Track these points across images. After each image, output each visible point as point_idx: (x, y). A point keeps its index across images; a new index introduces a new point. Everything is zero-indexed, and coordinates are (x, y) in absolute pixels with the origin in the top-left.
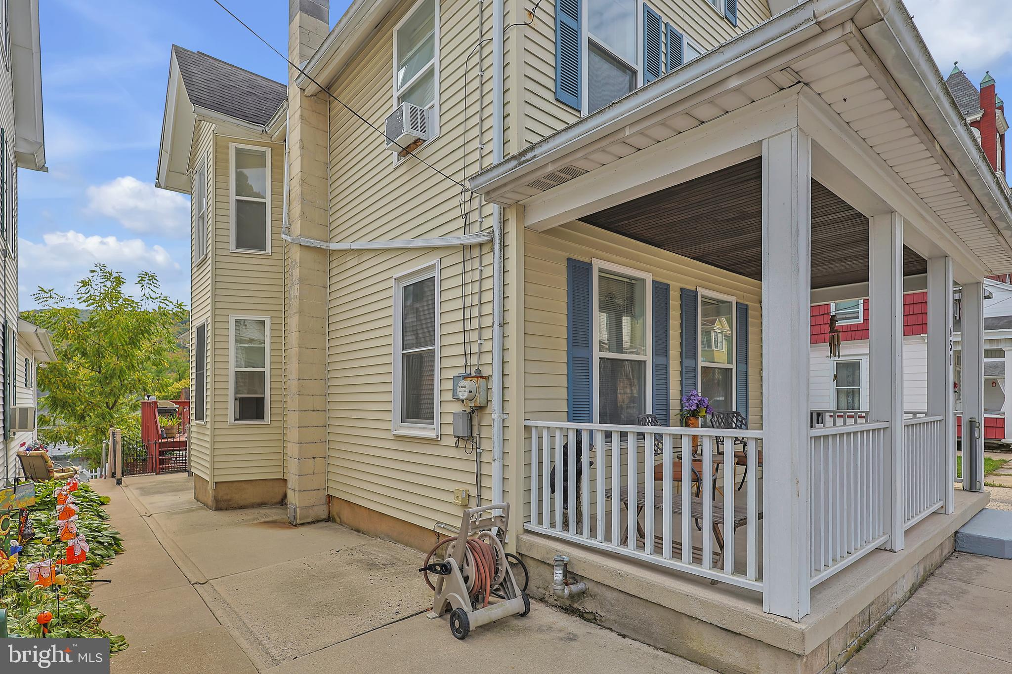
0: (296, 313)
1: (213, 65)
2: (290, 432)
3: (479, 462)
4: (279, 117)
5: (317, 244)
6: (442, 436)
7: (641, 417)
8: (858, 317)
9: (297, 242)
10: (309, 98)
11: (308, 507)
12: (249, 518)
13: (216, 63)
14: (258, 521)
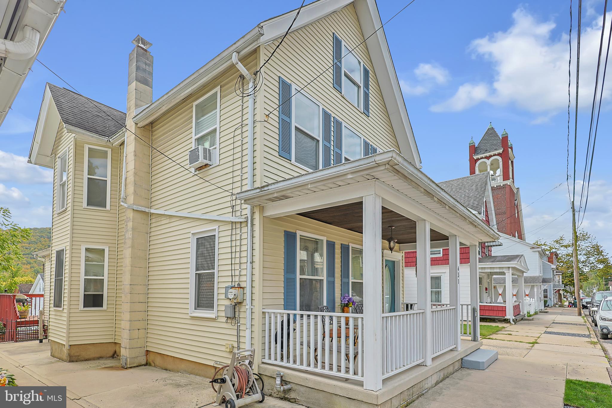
0: (129, 247)
1: (73, 97)
2: (123, 314)
3: (238, 330)
4: (119, 135)
5: (143, 209)
6: (219, 317)
7: (320, 307)
8: (440, 253)
9: (131, 208)
10: (140, 129)
11: (135, 357)
12: (93, 365)
13: (75, 96)
14: (101, 367)
